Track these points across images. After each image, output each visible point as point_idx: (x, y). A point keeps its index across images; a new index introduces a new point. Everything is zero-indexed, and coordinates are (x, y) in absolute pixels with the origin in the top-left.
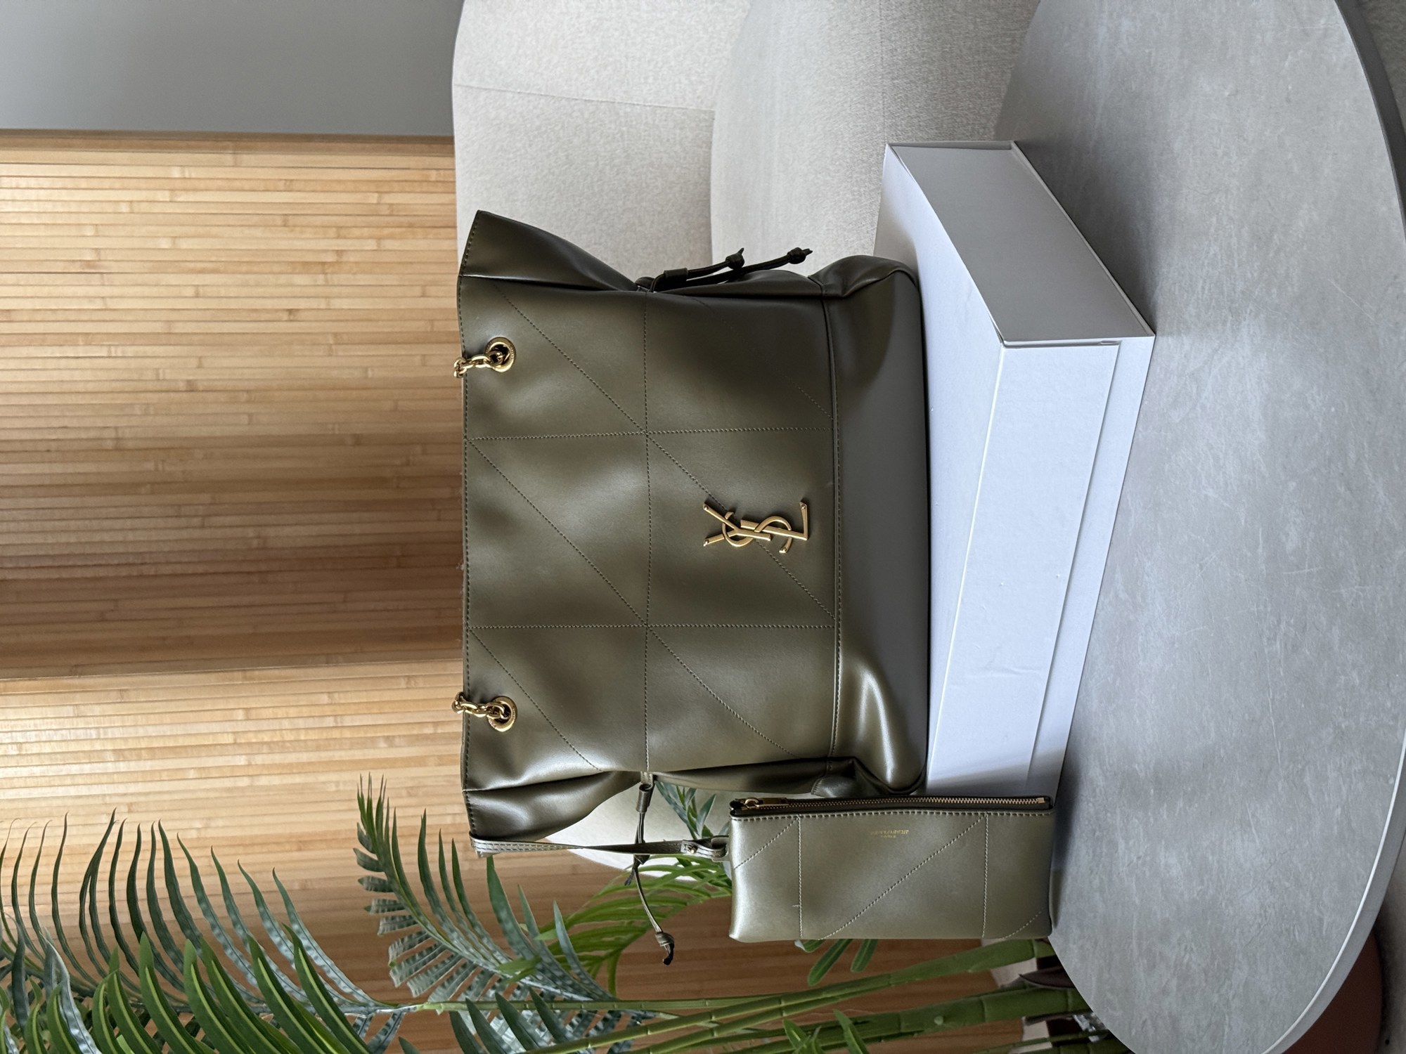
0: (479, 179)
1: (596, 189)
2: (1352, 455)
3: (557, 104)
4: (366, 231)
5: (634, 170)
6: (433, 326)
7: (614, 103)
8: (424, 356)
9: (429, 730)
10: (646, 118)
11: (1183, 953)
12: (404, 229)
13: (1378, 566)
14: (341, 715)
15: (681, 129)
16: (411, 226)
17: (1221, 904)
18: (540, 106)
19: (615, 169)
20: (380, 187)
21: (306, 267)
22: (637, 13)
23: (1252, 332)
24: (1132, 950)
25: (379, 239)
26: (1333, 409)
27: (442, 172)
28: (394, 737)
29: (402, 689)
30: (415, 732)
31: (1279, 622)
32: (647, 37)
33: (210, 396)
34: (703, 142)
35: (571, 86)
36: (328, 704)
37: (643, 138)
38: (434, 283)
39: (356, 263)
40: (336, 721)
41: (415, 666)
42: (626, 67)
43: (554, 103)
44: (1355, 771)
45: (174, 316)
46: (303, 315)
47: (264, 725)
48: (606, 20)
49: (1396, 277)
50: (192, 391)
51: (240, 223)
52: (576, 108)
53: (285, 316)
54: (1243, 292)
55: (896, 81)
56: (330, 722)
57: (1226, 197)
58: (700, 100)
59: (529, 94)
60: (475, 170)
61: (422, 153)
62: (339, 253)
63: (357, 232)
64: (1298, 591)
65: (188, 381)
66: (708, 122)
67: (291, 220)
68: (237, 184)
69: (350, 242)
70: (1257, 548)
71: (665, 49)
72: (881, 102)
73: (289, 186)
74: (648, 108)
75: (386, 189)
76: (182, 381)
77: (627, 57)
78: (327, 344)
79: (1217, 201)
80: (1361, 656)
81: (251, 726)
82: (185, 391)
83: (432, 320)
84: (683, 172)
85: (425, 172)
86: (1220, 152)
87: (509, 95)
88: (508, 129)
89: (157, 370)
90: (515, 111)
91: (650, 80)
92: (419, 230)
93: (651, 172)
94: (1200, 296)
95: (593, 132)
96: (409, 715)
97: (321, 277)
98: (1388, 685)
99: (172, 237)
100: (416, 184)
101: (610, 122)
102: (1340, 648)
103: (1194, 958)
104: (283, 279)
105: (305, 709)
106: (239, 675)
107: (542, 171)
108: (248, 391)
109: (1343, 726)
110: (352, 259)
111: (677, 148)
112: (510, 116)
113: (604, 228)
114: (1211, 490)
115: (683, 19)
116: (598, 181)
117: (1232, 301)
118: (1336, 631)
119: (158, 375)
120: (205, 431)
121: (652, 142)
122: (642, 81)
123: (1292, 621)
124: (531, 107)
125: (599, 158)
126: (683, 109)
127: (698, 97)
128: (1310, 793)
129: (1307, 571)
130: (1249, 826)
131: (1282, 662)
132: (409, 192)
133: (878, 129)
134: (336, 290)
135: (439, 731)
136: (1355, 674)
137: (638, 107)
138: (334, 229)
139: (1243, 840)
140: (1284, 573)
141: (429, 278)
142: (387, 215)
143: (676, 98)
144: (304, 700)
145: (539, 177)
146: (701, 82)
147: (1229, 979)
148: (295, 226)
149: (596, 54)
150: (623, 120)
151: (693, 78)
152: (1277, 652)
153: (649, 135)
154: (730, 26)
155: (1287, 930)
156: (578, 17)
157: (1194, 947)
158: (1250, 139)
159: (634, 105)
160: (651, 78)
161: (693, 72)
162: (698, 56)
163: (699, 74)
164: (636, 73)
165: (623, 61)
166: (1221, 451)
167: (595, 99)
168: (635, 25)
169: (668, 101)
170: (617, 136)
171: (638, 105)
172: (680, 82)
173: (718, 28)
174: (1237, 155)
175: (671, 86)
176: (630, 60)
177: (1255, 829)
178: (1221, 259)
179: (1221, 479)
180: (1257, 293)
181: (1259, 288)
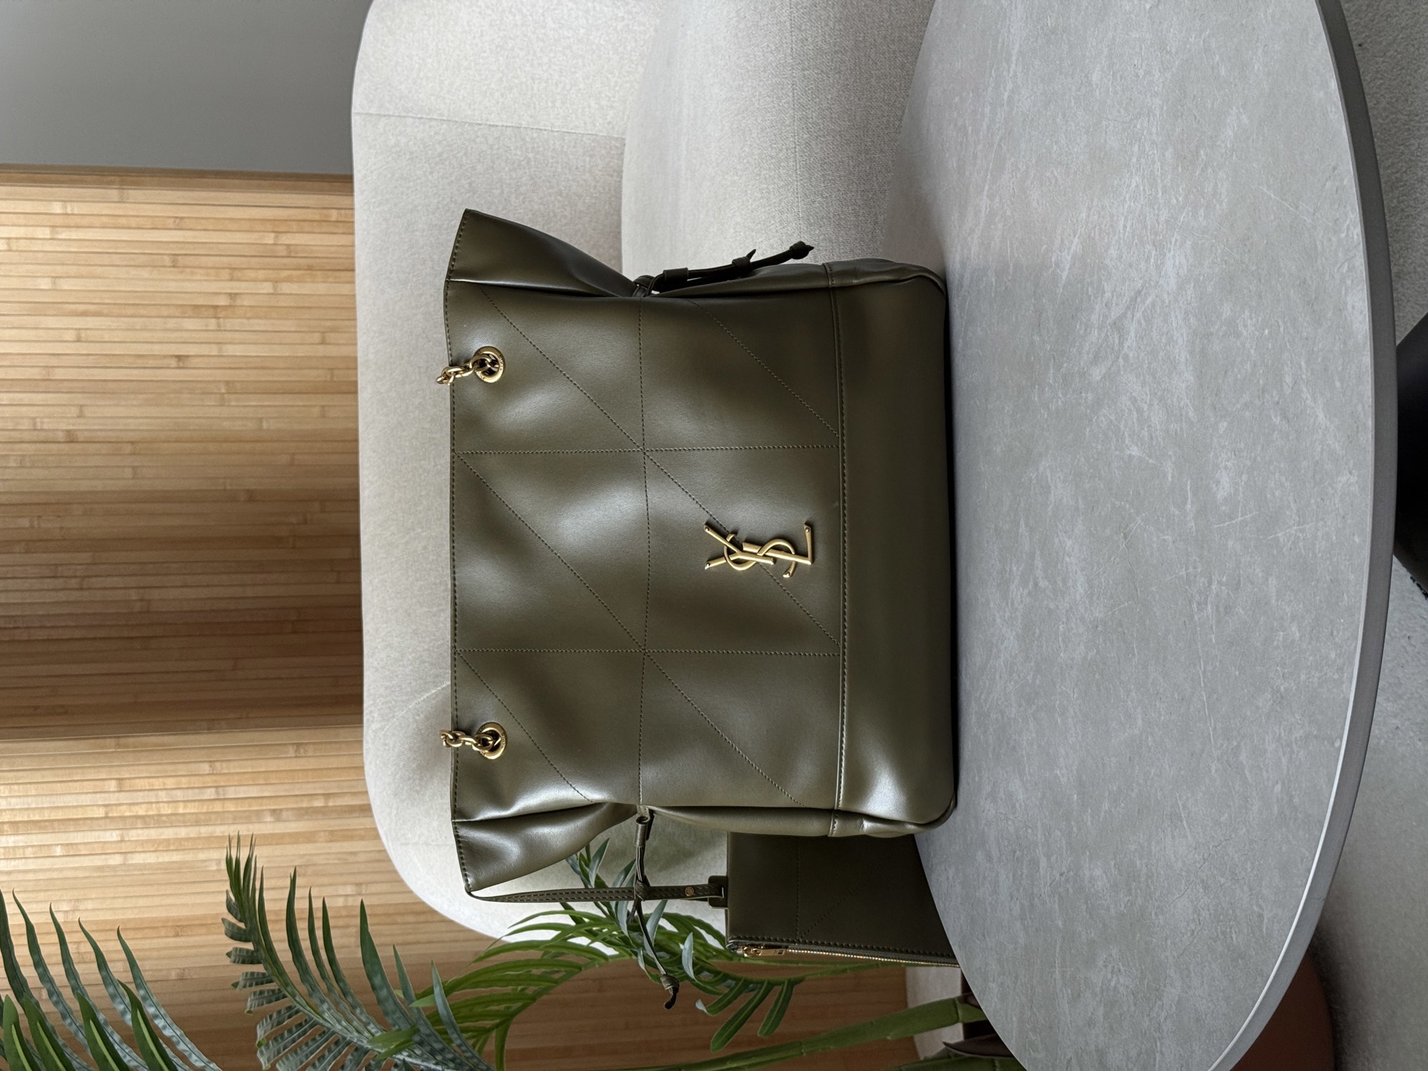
0: (378, 210)
2: (1288, 379)
3: (459, 130)
4: (261, 274)
5: (541, 198)
6: (332, 376)
7: (519, 128)
8: (323, 407)
9: (319, 803)
10: (554, 144)
11: (1109, 976)
12: (302, 272)
13: (1319, 500)
14: (223, 786)
15: (591, 156)
16: (310, 268)
17: (1151, 914)
18: (442, 131)
19: (521, 197)
20: (278, 227)
21: (196, 310)
22: (543, 31)
23: (1177, 263)
24: (1055, 980)
25: (276, 282)
26: (1267, 332)
27: (343, 212)
28: (281, 810)
29: (291, 757)
30: (305, 805)
31: (1210, 583)
32: (554, 57)
33: (92, 448)
34: (614, 171)
35: (474, 109)
36: (208, 774)
37: (550, 165)
38: (334, 330)
39: (250, 306)
40: (217, 793)
41: (306, 733)
42: (533, 90)
43: (457, 128)
44: (1296, 738)
45: (54, 361)
46: (194, 362)
47: (140, 797)
48: (510, 38)
49: (1334, 169)
50: (72, 442)
51: (125, 263)
52: (479, 133)
53: (173, 363)
54: (1167, 222)
55: (806, 72)
56: (210, 793)
57: (1149, 121)
58: (611, 126)
59: (430, 119)
60: (374, 200)
61: (321, 191)
62: (232, 296)
63: (252, 274)
64: (1230, 543)
65: (68, 431)
66: (617, 148)
67: (181, 261)
68: (123, 221)
69: (244, 285)
70: (1186, 504)
71: (573, 70)
72: (791, 94)
73: (180, 224)
74: (556, 134)
75: (282, 229)
76: (62, 431)
77: (533, 79)
78: (220, 393)
79: (1138, 126)
80: (1301, 606)
81: (124, 798)
82: (64, 442)
83: (332, 369)
84: (593, 201)
85: (325, 212)
86: (1141, 73)
87: (410, 121)
88: (408, 157)
89: (34, 419)
90: (415, 138)
91: (558, 104)
92: (319, 273)
93: (559, 202)
94: (1122, 236)
95: (498, 158)
96: (298, 786)
97: (213, 321)
98: (1332, 633)
99: (53, 277)
100: (315, 224)
101: (516, 148)
102: (1277, 601)
103: (1122, 980)
104: (172, 323)
105: (184, 780)
106: (111, 741)
107: (443, 199)
108: (132, 443)
109: (1282, 689)
110: (246, 303)
111: (587, 176)
112: (411, 143)
114: (1135, 448)
115: (591, 37)
116: (503, 210)
117: (1156, 234)
118: (1273, 581)
119: (35, 424)
120: (85, 486)
121: (559, 170)
122: (550, 104)
123: (1224, 579)
124: (432, 133)
125: (504, 186)
126: (593, 135)
127: (609, 123)
128: (1247, 772)
129: (1239, 519)
130: (1181, 821)
131: (1214, 627)
132: (309, 233)
133: (787, 123)
134: (229, 335)
135: (331, 804)
136: (1294, 628)
137: (546, 133)
138: (228, 271)
139: (1173, 837)
140: (1215, 526)
141: (329, 324)
142: (282, 257)
143: (585, 123)
144: (182, 769)
145: (440, 206)
146: (612, 107)
147: (1160, 1000)
148: (185, 267)
149: (500, 75)
150: (529, 146)
151: (604, 102)
152: (1208, 616)
153: (557, 163)
154: (642, 46)
155: (1223, 933)
156: (482, 35)
157: (1122, 968)
158: (1173, 51)
159: (541, 130)
160: (559, 101)
161: (603, 95)
162: (608, 78)
163: (610, 98)
164: (543, 96)
165: (529, 83)
166: (1146, 403)
167: (500, 124)
168: (541, 44)
169: (577, 127)
170: (523, 163)
171: (545, 130)
172: (589, 107)
173: (629, 48)
174: (1160, 71)
175: (580, 110)
176: (537, 82)
177: (1187, 822)
178: (1144, 189)
179: (1145, 433)
180: (1182, 219)
181: (1184, 213)
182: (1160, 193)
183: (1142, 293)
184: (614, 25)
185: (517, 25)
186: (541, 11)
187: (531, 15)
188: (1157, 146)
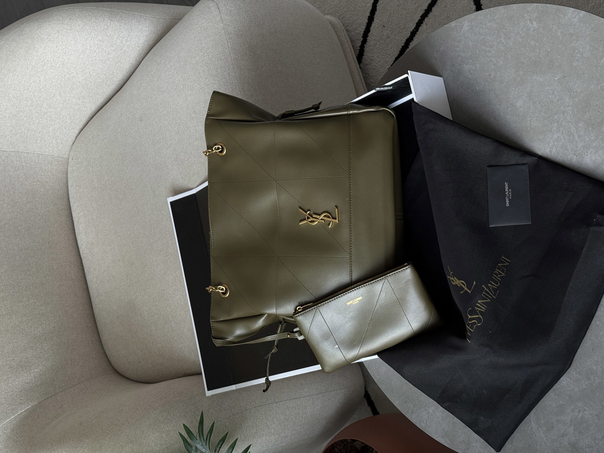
1: (11, 193)
5: (30, 183)
7: (18, 152)
10: (35, 159)
11: (577, 414)
15: (51, 165)
19: (21, 183)
22: (40, 109)
32: (41, 121)
37: (33, 168)
42: (27, 135)
48: (22, 112)
54: (584, 146)
57: (563, 115)
58: (60, 152)
71: (49, 126)
74: (36, 155)
77: (28, 130)
79: (556, 117)
84: (52, 185)
86: (555, 100)
91: (38, 142)
93: (38, 185)
95: (7, 166)
101: (16, 161)
103: (587, 413)
111: (50, 173)
113: (18, 210)
115: (62, 112)
116: (12, 189)
121: (38, 171)
122: (34, 141)
125: (12, 178)
126: (52, 155)
127: (59, 150)
137: (31, 154)
143: (49, 150)
146: (62, 143)
149: (12, 128)
150: (23, 160)
151: (59, 141)
153: (36, 167)
156: (6, 110)
157: (586, 408)
158: (579, 91)
159: (29, 153)
160: (39, 140)
161: (59, 138)
162: (63, 131)
163: (62, 139)
164: (32, 138)
165: (26, 132)
167: (8, 150)
168: (37, 115)
169: (46, 152)
170: (20, 168)
171: (31, 153)
172: (52, 143)
173: (76, 118)
174: (569, 98)
175: (48, 144)
176: (30, 131)
180: (595, 144)
181: (596, 142)
182: (576, 138)
184: (74, 107)
185: (27, 106)
186: (43, 100)
187: (37, 102)
188: (571, 123)
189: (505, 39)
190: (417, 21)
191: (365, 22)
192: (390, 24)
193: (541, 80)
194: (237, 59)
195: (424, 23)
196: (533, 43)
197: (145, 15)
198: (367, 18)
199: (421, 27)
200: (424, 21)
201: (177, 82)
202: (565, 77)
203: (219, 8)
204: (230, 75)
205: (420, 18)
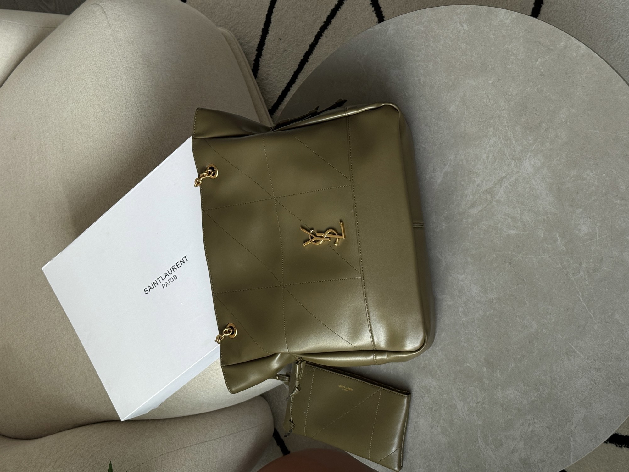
11: (526, 428)
17: (557, 393)
26: (604, 175)
54: (522, 150)
57: (499, 119)
64: (593, 248)
70: (556, 242)
79: (492, 122)
86: (490, 104)
94: (486, 160)
103: (537, 426)
114: (512, 231)
117: (514, 156)
123: (591, 261)
128: (620, 321)
129: (598, 238)
130: (575, 352)
131: (586, 279)
140: (580, 245)
147: (570, 422)
155: (613, 382)
157: (536, 421)
158: (514, 94)
166: (518, 214)
174: (505, 102)
177: (579, 352)
178: (501, 142)
179: (520, 224)
180: (533, 148)
181: (534, 146)
182: (514, 142)
183: (507, 177)
188: (508, 127)
189: (433, 42)
190: (316, 33)
191: (259, 34)
192: (286, 36)
193: (474, 84)
194: (130, 68)
195: (324, 35)
196: (463, 46)
197: (13, 22)
198: (261, 30)
199: (320, 39)
200: (324, 33)
201: (60, 95)
202: (499, 80)
203: (105, 13)
204: (122, 86)
205: (319, 30)
